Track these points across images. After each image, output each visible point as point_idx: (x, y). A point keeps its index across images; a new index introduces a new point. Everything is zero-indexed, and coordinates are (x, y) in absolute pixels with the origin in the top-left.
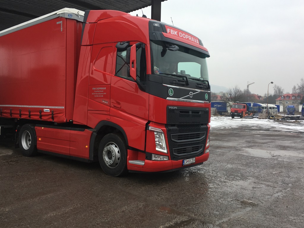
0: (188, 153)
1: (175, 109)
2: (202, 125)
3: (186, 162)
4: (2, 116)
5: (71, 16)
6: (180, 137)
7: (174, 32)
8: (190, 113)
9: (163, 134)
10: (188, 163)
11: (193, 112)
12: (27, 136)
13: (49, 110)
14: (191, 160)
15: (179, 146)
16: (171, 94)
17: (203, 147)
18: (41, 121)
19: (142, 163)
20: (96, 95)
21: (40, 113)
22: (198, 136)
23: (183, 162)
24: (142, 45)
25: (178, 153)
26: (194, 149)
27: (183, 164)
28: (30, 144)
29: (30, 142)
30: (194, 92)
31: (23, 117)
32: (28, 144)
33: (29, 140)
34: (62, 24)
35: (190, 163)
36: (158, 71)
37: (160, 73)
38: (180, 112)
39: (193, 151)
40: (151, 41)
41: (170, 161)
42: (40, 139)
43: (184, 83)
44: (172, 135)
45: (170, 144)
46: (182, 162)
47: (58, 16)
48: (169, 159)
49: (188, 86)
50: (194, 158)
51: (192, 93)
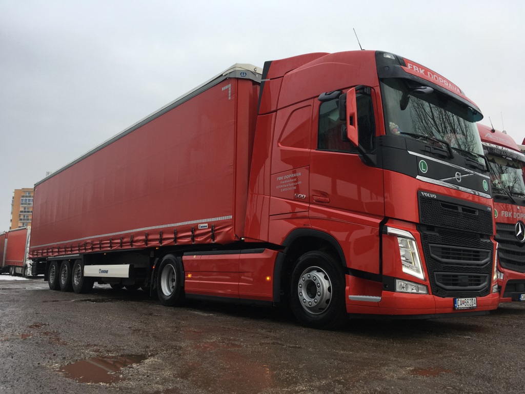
0: (461, 286)
1: (433, 199)
2: (482, 236)
3: (459, 304)
4: (134, 247)
5: (245, 74)
6: (446, 253)
7: (419, 70)
8: (460, 210)
9: (414, 242)
10: (463, 306)
11: (463, 210)
12: (171, 273)
13: (207, 225)
14: (470, 301)
15: (445, 269)
16: (424, 170)
17: (487, 279)
18: (193, 244)
19: (377, 298)
20: (283, 188)
21: (192, 232)
22: (477, 256)
23: (455, 302)
24: (365, 89)
25: (443, 284)
26: (472, 280)
27: (454, 307)
28: (173, 287)
29: (174, 284)
30: (463, 173)
31: (165, 243)
32: (171, 287)
33: (173, 280)
34: (230, 89)
35: (467, 306)
36: (397, 130)
37: (401, 133)
38: (443, 205)
39: (471, 285)
40: (381, 83)
41: (431, 297)
42: (190, 276)
43: (445, 154)
44: (431, 247)
45: (429, 264)
46: (452, 303)
47: (225, 77)
48: (428, 293)
49: (452, 160)
50: (473, 299)
51: (460, 174)
